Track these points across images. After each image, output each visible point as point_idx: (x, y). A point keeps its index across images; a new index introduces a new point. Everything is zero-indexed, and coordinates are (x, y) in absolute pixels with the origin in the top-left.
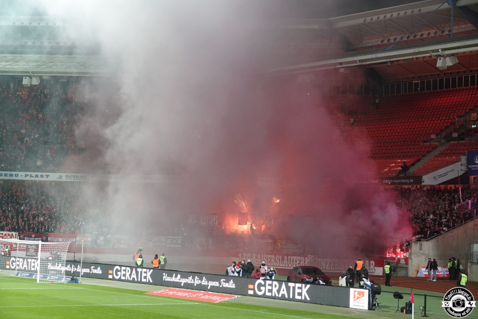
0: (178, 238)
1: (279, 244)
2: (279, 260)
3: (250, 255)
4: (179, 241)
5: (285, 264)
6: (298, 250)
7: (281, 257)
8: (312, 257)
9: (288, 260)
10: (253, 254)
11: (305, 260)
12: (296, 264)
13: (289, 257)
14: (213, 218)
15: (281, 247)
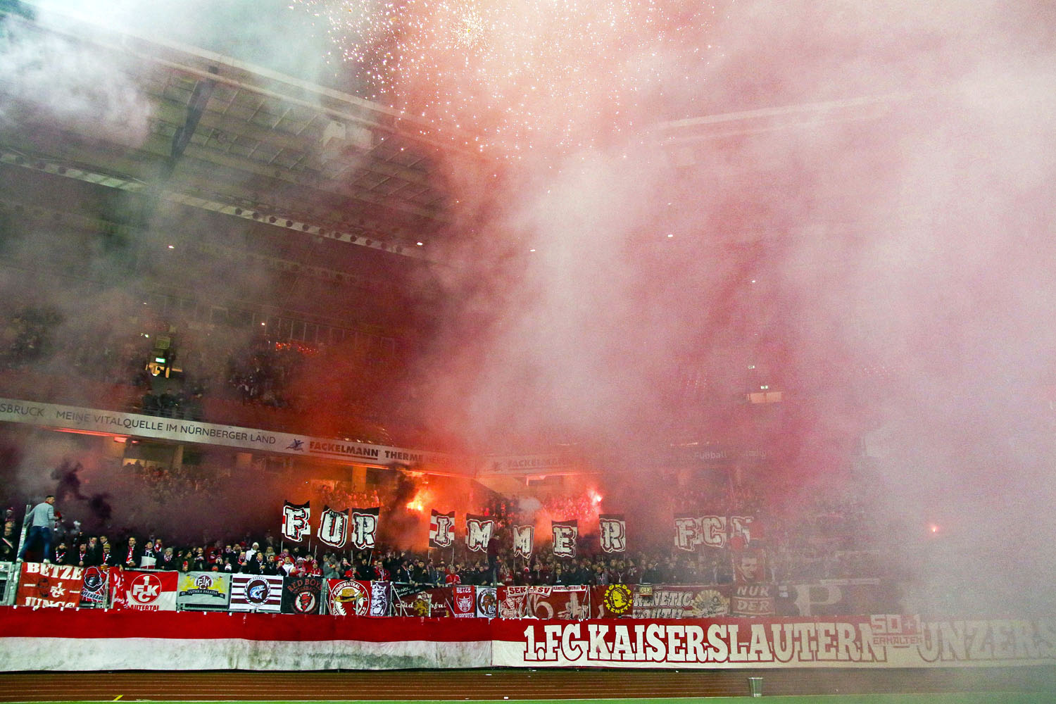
1: (617, 596)
2: (727, 641)
3: (576, 629)
5: (759, 653)
7: (734, 628)
9: (770, 639)
11: (858, 633)
12: (814, 649)
13: (775, 628)
15: (625, 604)
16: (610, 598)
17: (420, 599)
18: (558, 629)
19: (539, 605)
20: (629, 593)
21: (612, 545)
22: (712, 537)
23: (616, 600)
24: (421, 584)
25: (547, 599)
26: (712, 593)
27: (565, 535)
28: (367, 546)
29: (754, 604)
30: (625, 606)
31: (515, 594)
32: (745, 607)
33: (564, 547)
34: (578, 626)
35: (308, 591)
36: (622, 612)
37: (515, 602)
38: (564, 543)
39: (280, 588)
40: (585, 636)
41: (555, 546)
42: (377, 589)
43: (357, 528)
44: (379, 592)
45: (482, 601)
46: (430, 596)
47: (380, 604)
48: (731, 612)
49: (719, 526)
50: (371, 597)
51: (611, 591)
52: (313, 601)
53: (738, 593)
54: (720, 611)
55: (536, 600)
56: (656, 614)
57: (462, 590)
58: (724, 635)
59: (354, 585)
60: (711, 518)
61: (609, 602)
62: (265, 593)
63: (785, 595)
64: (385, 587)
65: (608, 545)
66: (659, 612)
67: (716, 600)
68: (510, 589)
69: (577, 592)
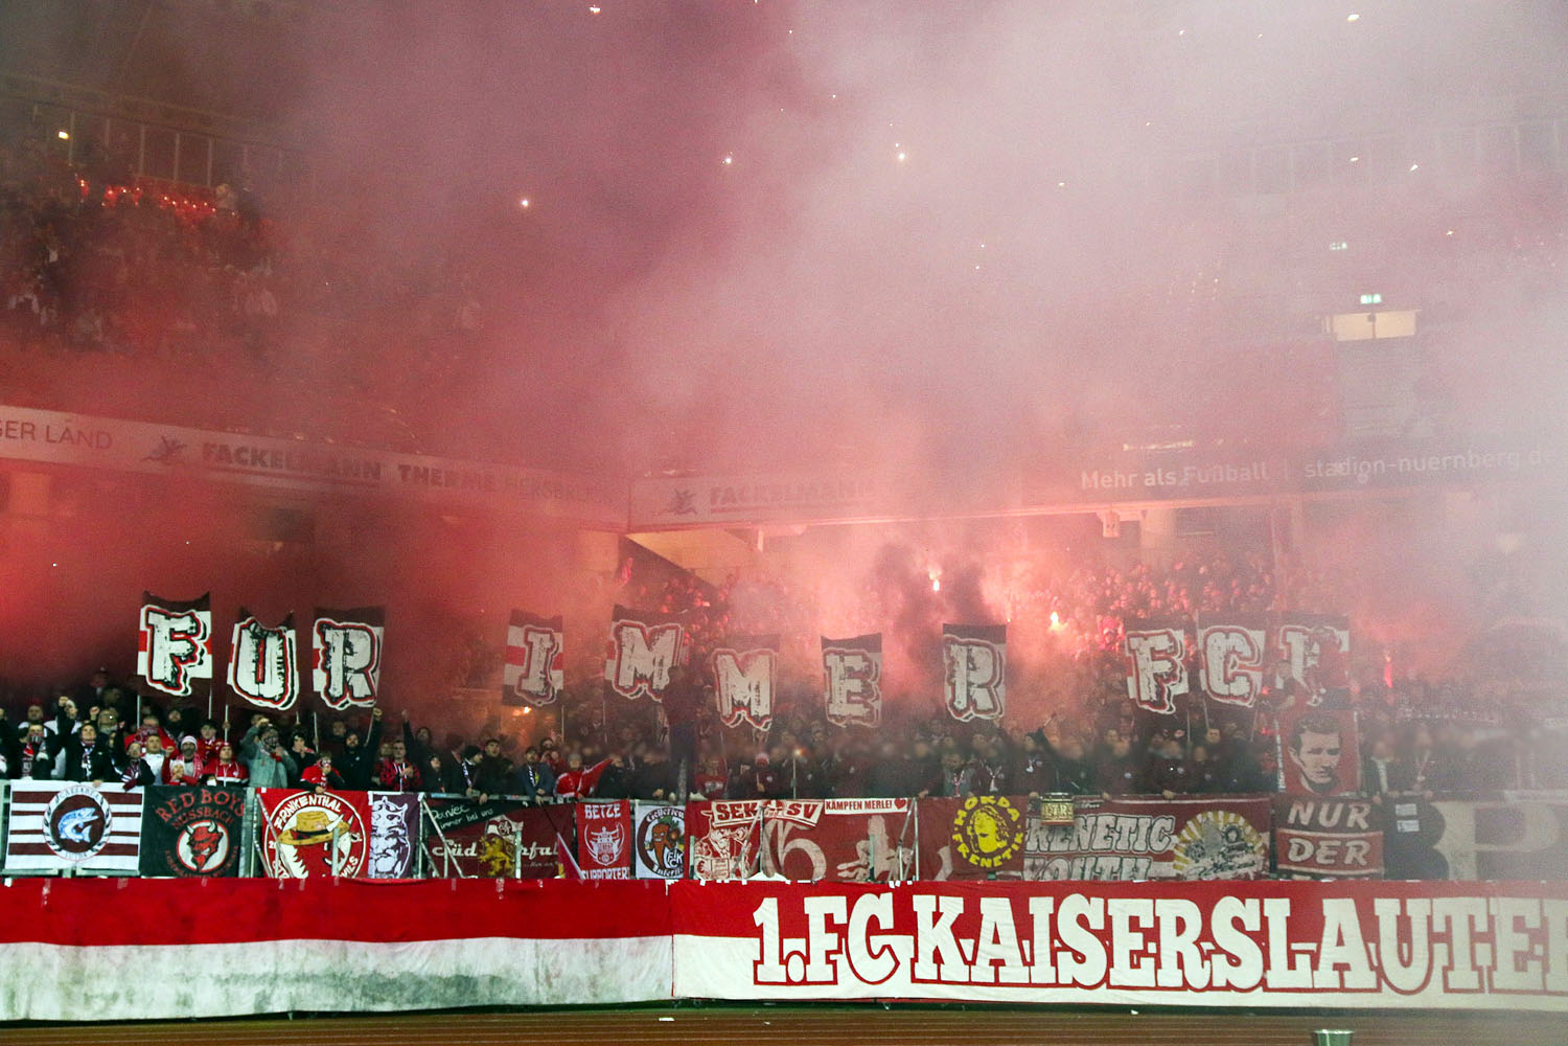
0: (112, 798)
2: (1261, 938)
4: (118, 824)
5: (1341, 968)
9: (1370, 935)
12: (1484, 963)
14: (347, 644)
15: (1004, 843)
16: (969, 829)
17: (493, 835)
18: (836, 905)
19: (790, 846)
20: (1014, 818)
21: (971, 701)
22: (1227, 681)
23: (984, 835)
24: (496, 797)
25: (811, 833)
26: (1222, 819)
27: (851, 673)
28: (351, 702)
29: (1330, 848)
30: (1005, 848)
31: (731, 821)
32: (1307, 855)
33: (849, 701)
34: (888, 898)
35: (208, 819)
36: (997, 863)
37: (732, 841)
38: (849, 693)
39: (137, 815)
40: (906, 923)
41: (830, 702)
42: (385, 813)
43: (328, 658)
44: (391, 817)
45: (649, 837)
46: (517, 827)
47: (395, 848)
48: (1273, 868)
49: (1247, 652)
50: (371, 830)
51: (970, 813)
52: (223, 845)
53: (1291, 819)
54: (1246, 865)
55: (782, 835)
56: (1083, 869)
57: (599, 812)
58: (1253, 924)
59: (326, 801)
60: (1227, 634)
61: (966, 839)
62: (98, 827)
63: (1411, 826)
64: (405, 807)
65: (961, 703)
66: (1089, 865)
67: (1233, 835)
68: (719, 808)
69: (883, 815)
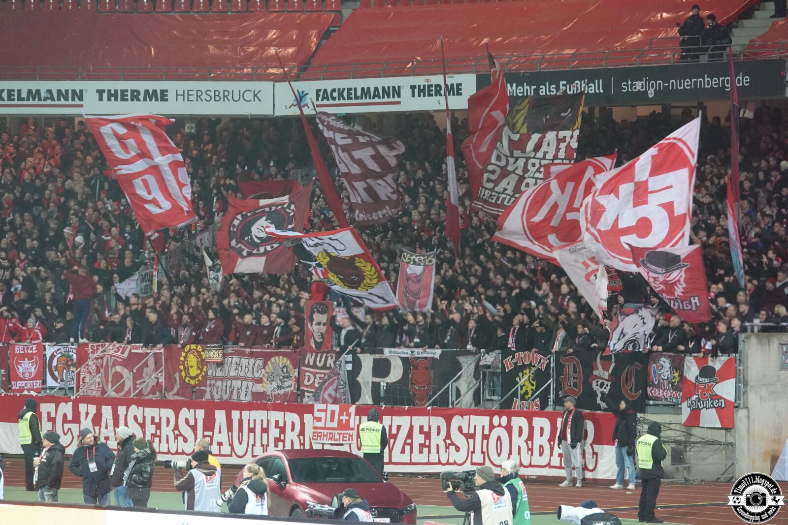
1: (192, 360)
2: (194, 428)
3: (66, 408)
5: (220, 444)
6: (275, 384)
7: (201, 414)
8: (333, 412)
9: (230, 428)
10: (82, 407)
11: (303, 425)
12: (265, 443)
13: (235, 414)
15: (199, 372)
16: (186, 363)
20: (203, 357)
25: (122, 362)
26: (281, 361)
29: (320, 378)
31: (96, 354)
36: (197, 383)
37: (97, 366)
45: (55, 363)
51: (187, 353)
53: (306, 362)
57: (24, 350)
58: (192, 422)
61: (185, 368)
66: (228, 385)
68: (91, 347)
69: (154, 353)
